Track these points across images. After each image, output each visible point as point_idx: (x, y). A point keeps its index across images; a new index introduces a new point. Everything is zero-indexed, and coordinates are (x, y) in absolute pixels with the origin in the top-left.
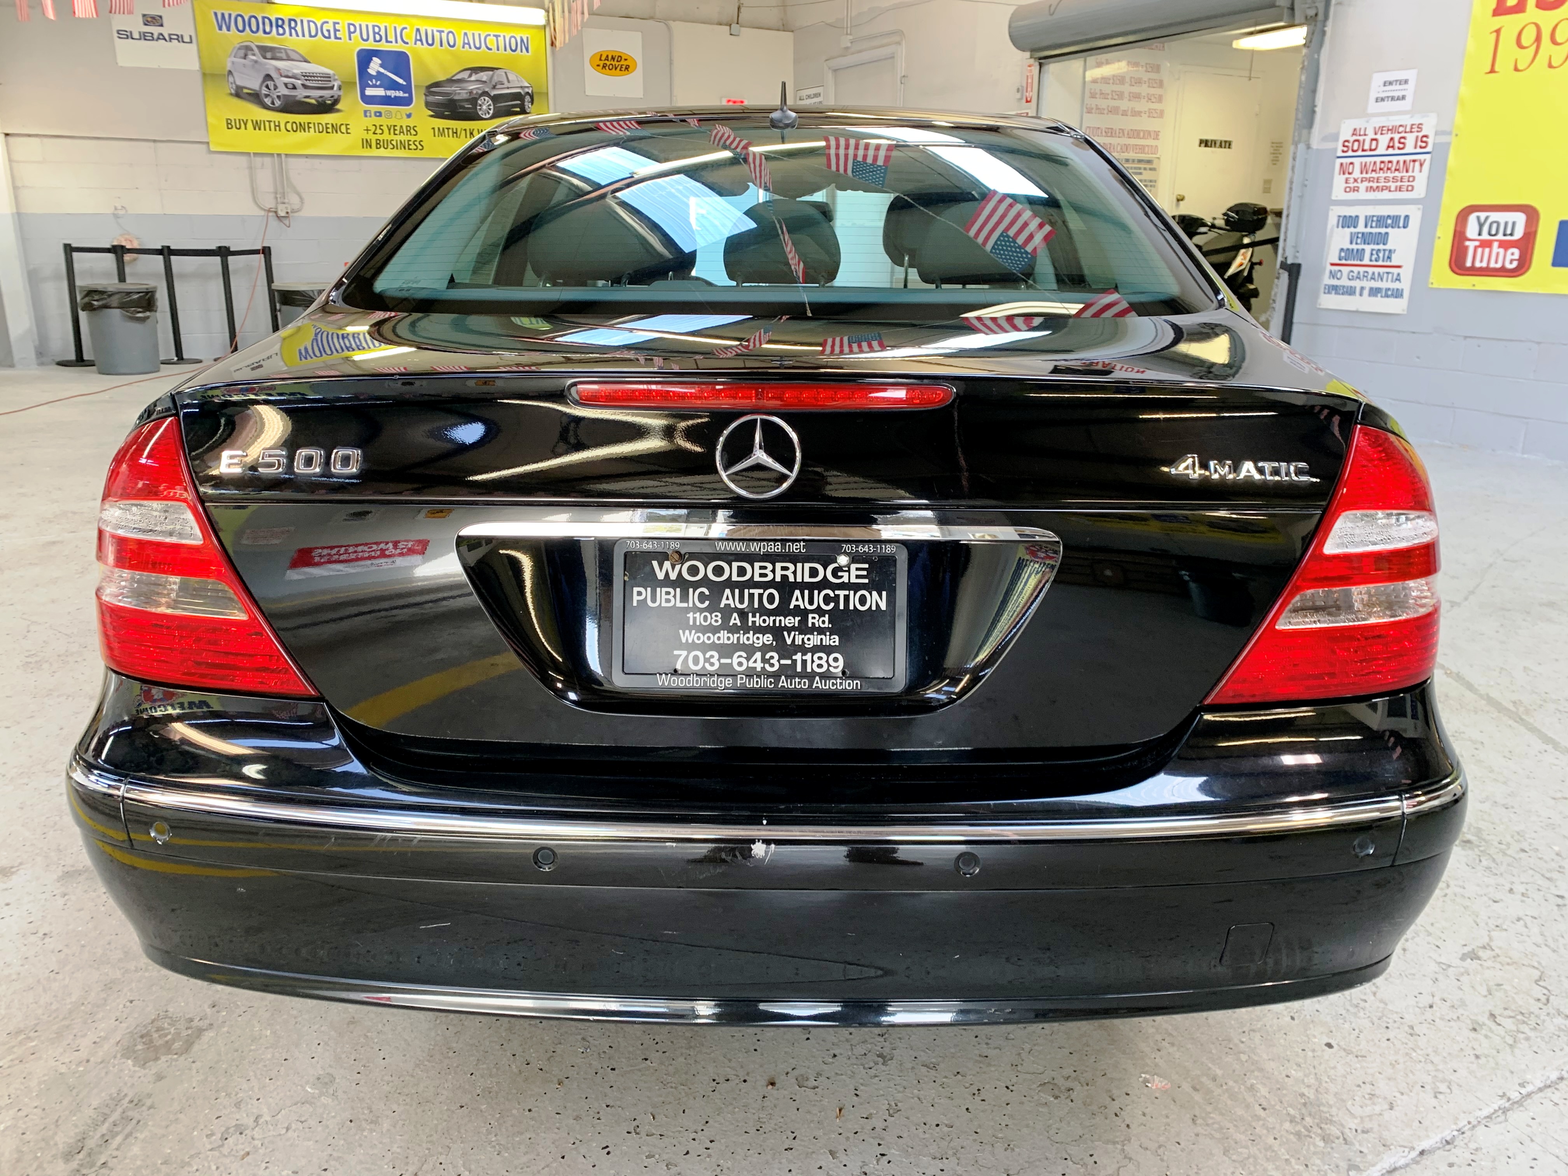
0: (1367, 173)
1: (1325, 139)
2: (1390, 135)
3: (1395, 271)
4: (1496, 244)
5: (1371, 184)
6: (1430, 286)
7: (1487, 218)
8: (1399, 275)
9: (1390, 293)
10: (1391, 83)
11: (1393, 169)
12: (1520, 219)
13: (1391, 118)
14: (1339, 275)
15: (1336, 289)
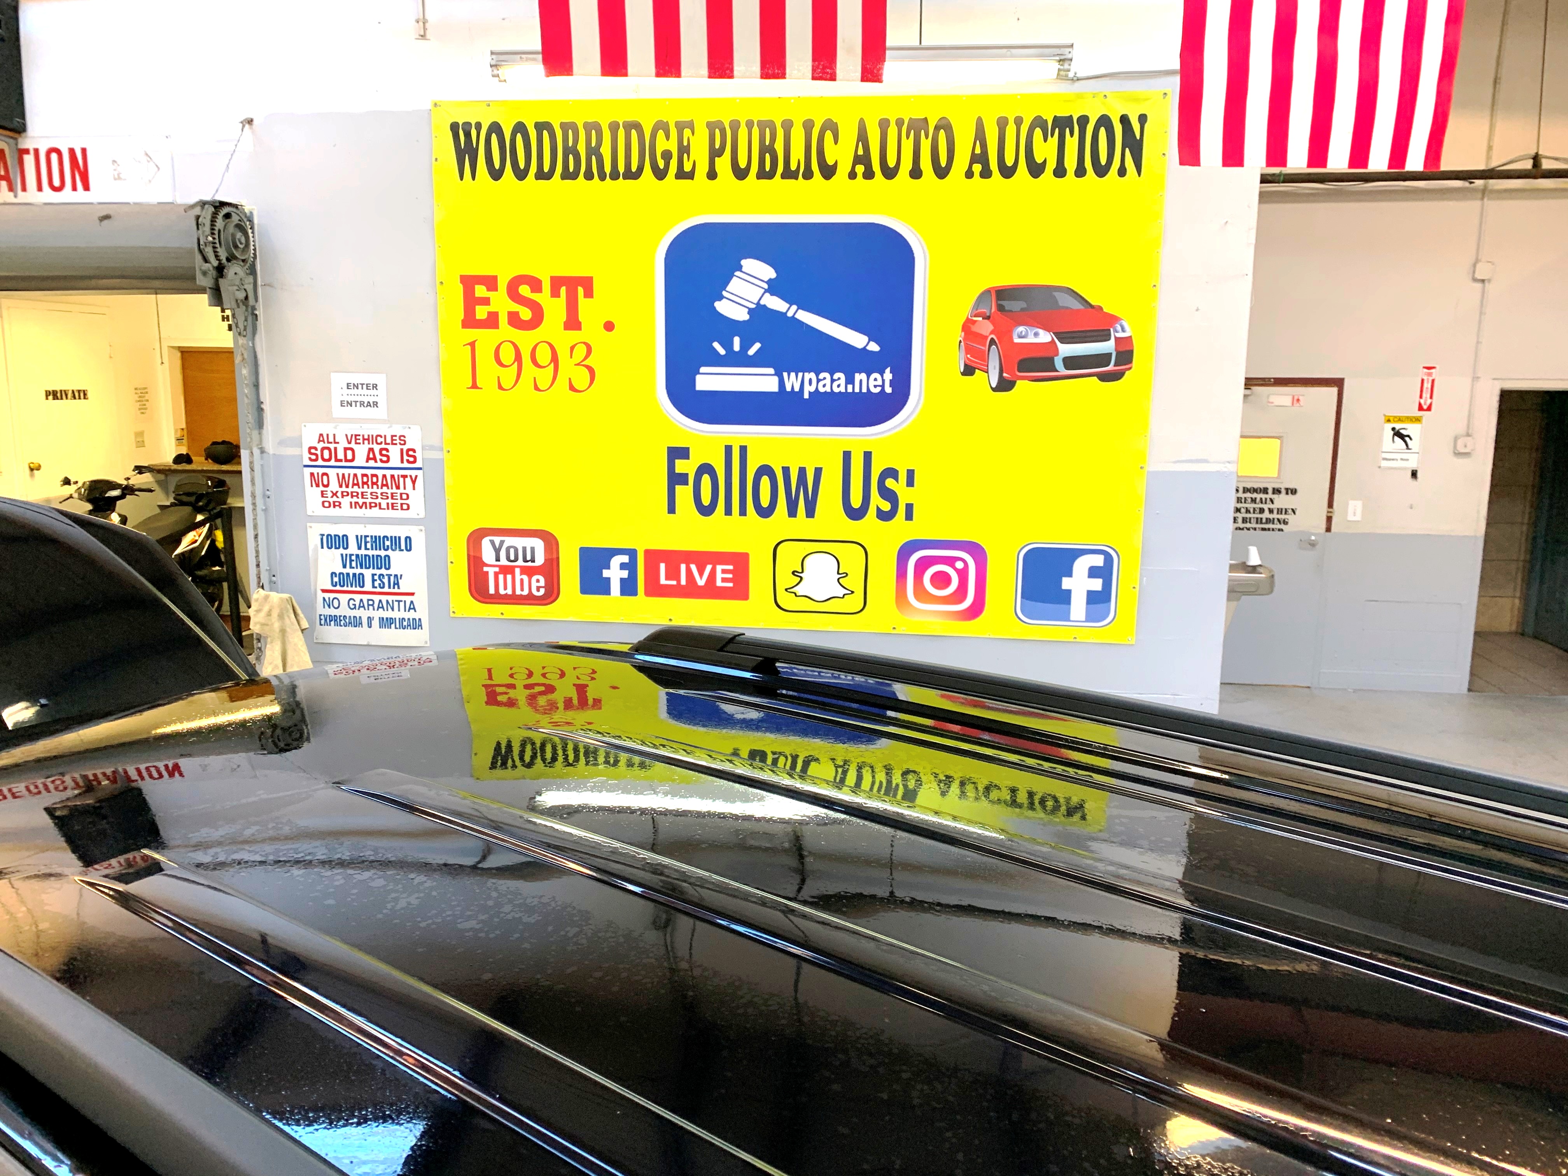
0: (347, 486)
1: (282, 443)
2: (366, 446)
3: (408, 599)
4: (517, 571)
5: (355, 499)
6: (452, 615)
7: (502, 542)
8: (412, 602)
9: (405, 623)
10: (356, 386)
11: (380, 483)
12: (539, 545)
13: (365, 426)
14: (336, 603)
15: (335, 620)
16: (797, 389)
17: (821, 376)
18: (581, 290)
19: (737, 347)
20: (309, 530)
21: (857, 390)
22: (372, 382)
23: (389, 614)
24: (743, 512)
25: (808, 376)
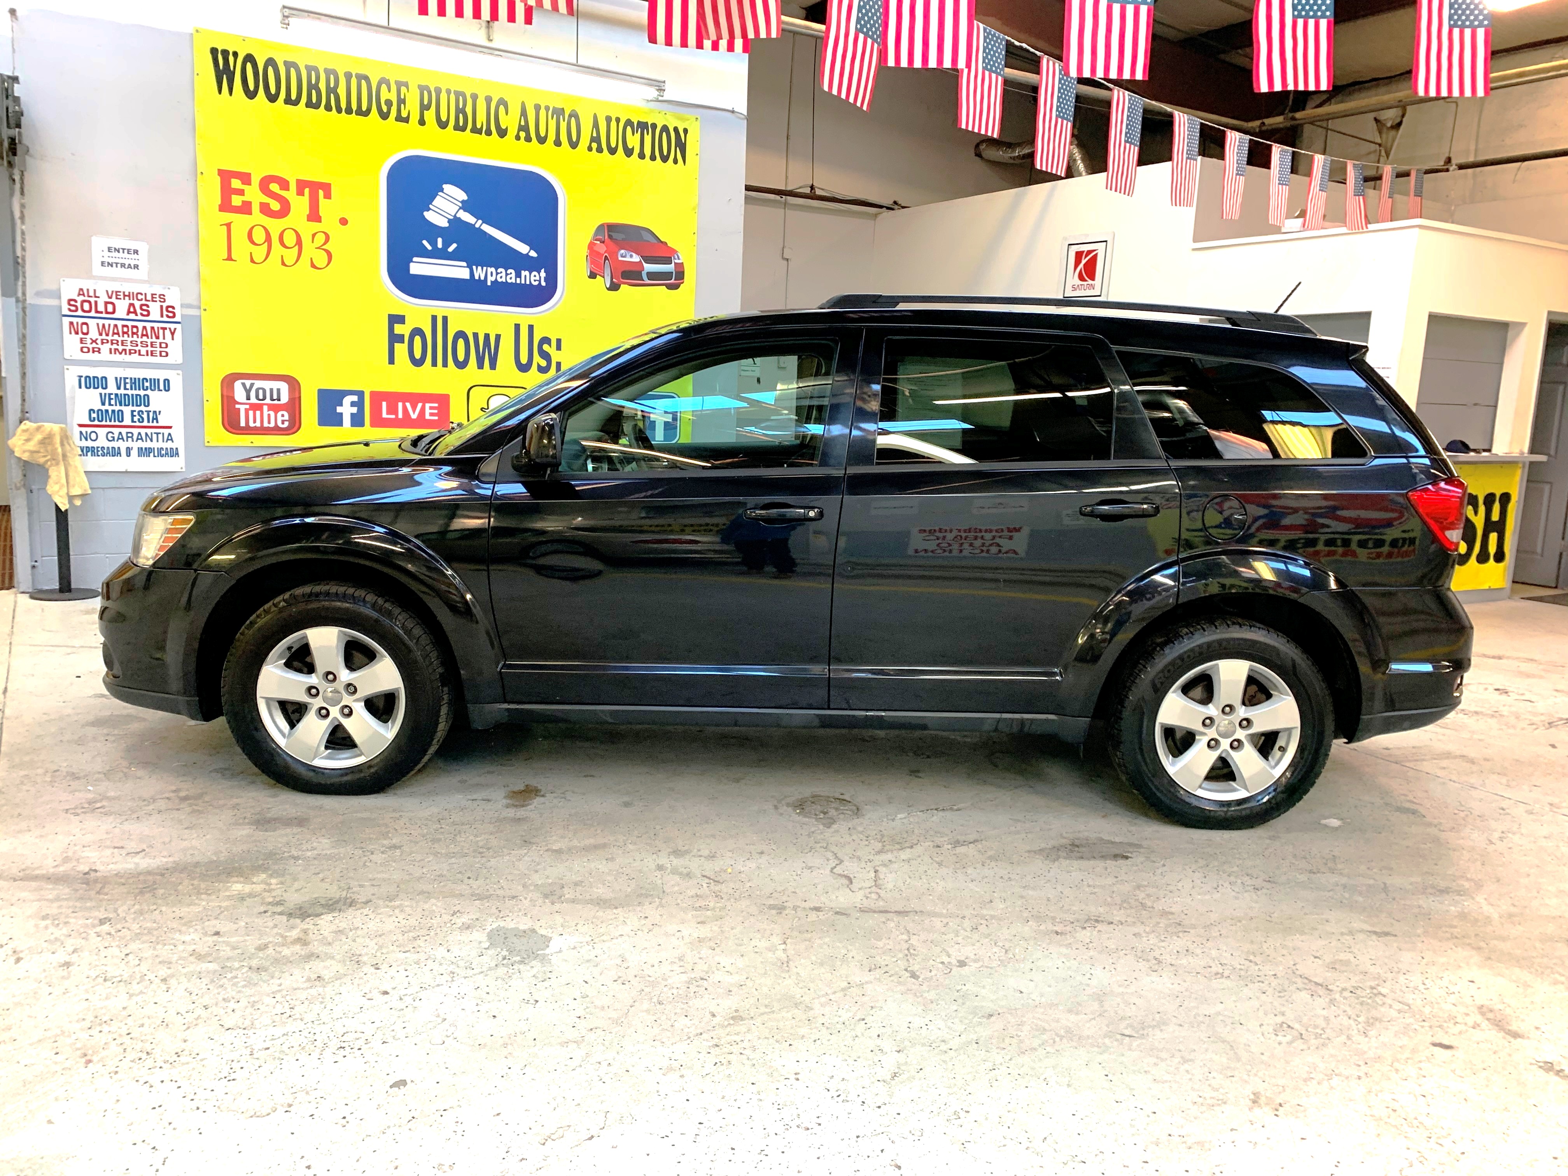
0: (107, 335)
1: (38, 294)
3: (166, 431)
4: (265, 408)
5: (115, 346)
6: (207, 444)
7: (252, 385)
8: (170, 434)
9: (163, 452)
10: (118, 250)
11: (140, 334)
12: (284, 387)
13: (125, 284)
14: (93, 436)
15: (93, 451)
16: (482, 278)
17: (499, 270)
18: (321, 193)
19: (440, 245)
20: (66, 371)
21: (523, 282)
22: (133, 248)
23: (148, 444)
24: (445, 365)
25: (490, 270)
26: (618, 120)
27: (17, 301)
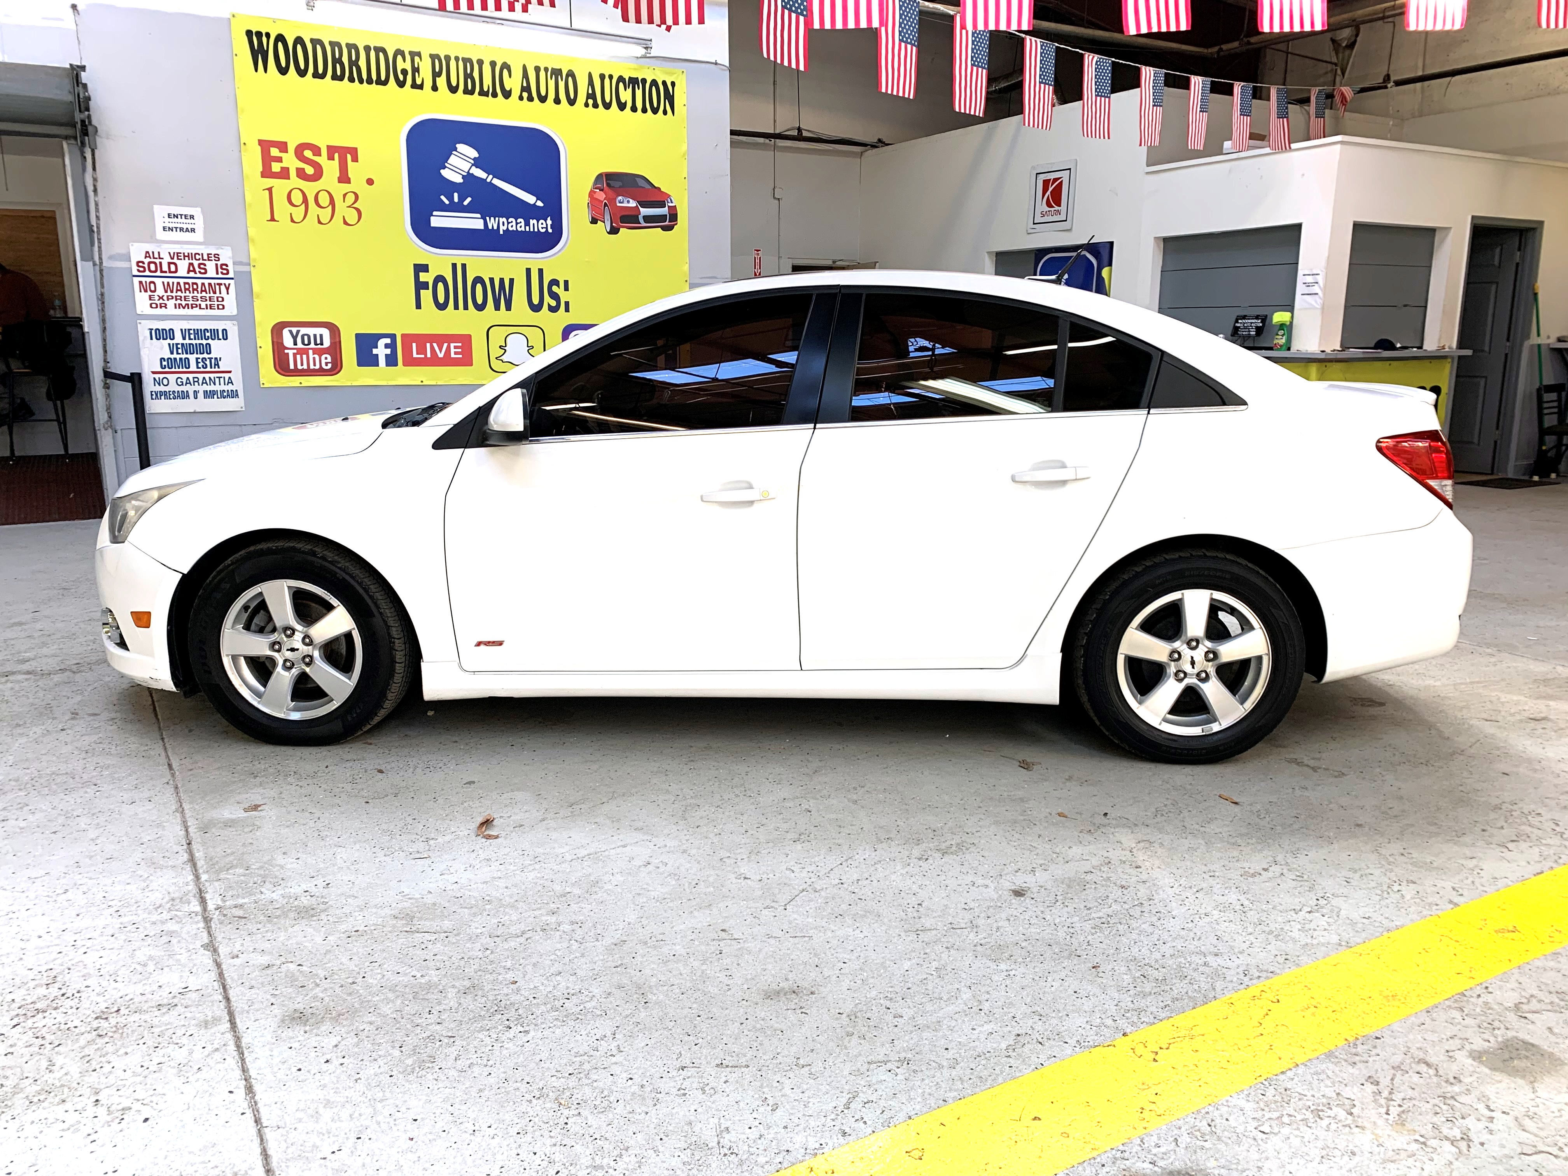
0: (172, 292)
2: (187, 262)
3: (227, 376)
4: (311, 352)
5: (179, 302)
6: (262, 386)
7: (298, 332)
8: (230, 378)
9: (225, 394)
10: (176, 216)
11: (199, 289)
12: (326, 333)
13: (185, 246)
14: (165, 381)
16: (495, 228)
17: (510, 220)
18: (349, 156)
19: (456, 200)
20: (139, 325)
21: (531, 230)
22: (189, 213)
23: (212, 388)
24: (466, 308)
25: (502, 220)
26: (611, 77)
27: (95, 265)
